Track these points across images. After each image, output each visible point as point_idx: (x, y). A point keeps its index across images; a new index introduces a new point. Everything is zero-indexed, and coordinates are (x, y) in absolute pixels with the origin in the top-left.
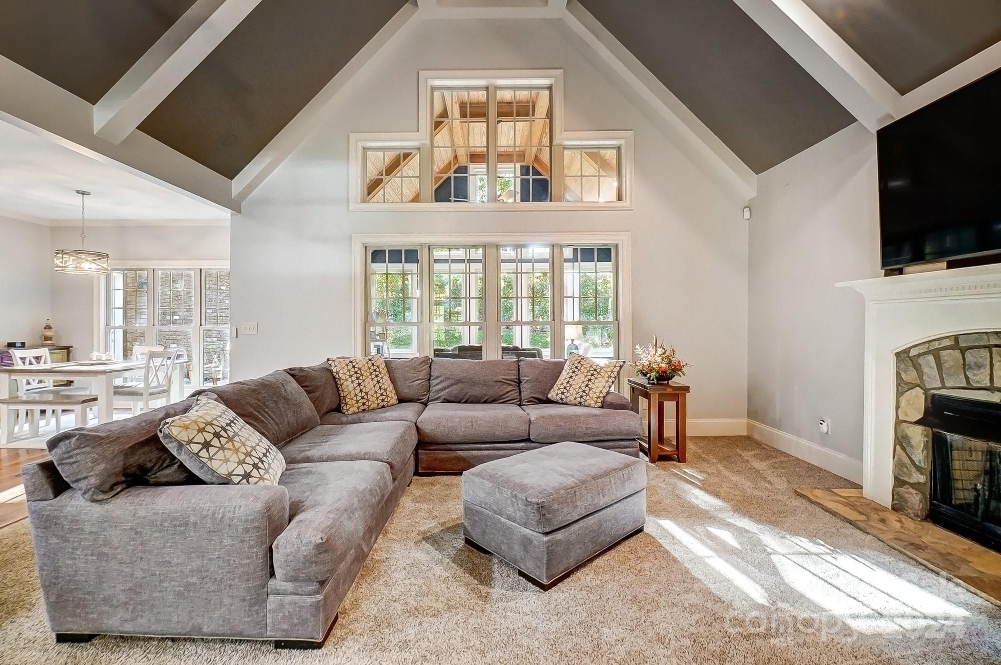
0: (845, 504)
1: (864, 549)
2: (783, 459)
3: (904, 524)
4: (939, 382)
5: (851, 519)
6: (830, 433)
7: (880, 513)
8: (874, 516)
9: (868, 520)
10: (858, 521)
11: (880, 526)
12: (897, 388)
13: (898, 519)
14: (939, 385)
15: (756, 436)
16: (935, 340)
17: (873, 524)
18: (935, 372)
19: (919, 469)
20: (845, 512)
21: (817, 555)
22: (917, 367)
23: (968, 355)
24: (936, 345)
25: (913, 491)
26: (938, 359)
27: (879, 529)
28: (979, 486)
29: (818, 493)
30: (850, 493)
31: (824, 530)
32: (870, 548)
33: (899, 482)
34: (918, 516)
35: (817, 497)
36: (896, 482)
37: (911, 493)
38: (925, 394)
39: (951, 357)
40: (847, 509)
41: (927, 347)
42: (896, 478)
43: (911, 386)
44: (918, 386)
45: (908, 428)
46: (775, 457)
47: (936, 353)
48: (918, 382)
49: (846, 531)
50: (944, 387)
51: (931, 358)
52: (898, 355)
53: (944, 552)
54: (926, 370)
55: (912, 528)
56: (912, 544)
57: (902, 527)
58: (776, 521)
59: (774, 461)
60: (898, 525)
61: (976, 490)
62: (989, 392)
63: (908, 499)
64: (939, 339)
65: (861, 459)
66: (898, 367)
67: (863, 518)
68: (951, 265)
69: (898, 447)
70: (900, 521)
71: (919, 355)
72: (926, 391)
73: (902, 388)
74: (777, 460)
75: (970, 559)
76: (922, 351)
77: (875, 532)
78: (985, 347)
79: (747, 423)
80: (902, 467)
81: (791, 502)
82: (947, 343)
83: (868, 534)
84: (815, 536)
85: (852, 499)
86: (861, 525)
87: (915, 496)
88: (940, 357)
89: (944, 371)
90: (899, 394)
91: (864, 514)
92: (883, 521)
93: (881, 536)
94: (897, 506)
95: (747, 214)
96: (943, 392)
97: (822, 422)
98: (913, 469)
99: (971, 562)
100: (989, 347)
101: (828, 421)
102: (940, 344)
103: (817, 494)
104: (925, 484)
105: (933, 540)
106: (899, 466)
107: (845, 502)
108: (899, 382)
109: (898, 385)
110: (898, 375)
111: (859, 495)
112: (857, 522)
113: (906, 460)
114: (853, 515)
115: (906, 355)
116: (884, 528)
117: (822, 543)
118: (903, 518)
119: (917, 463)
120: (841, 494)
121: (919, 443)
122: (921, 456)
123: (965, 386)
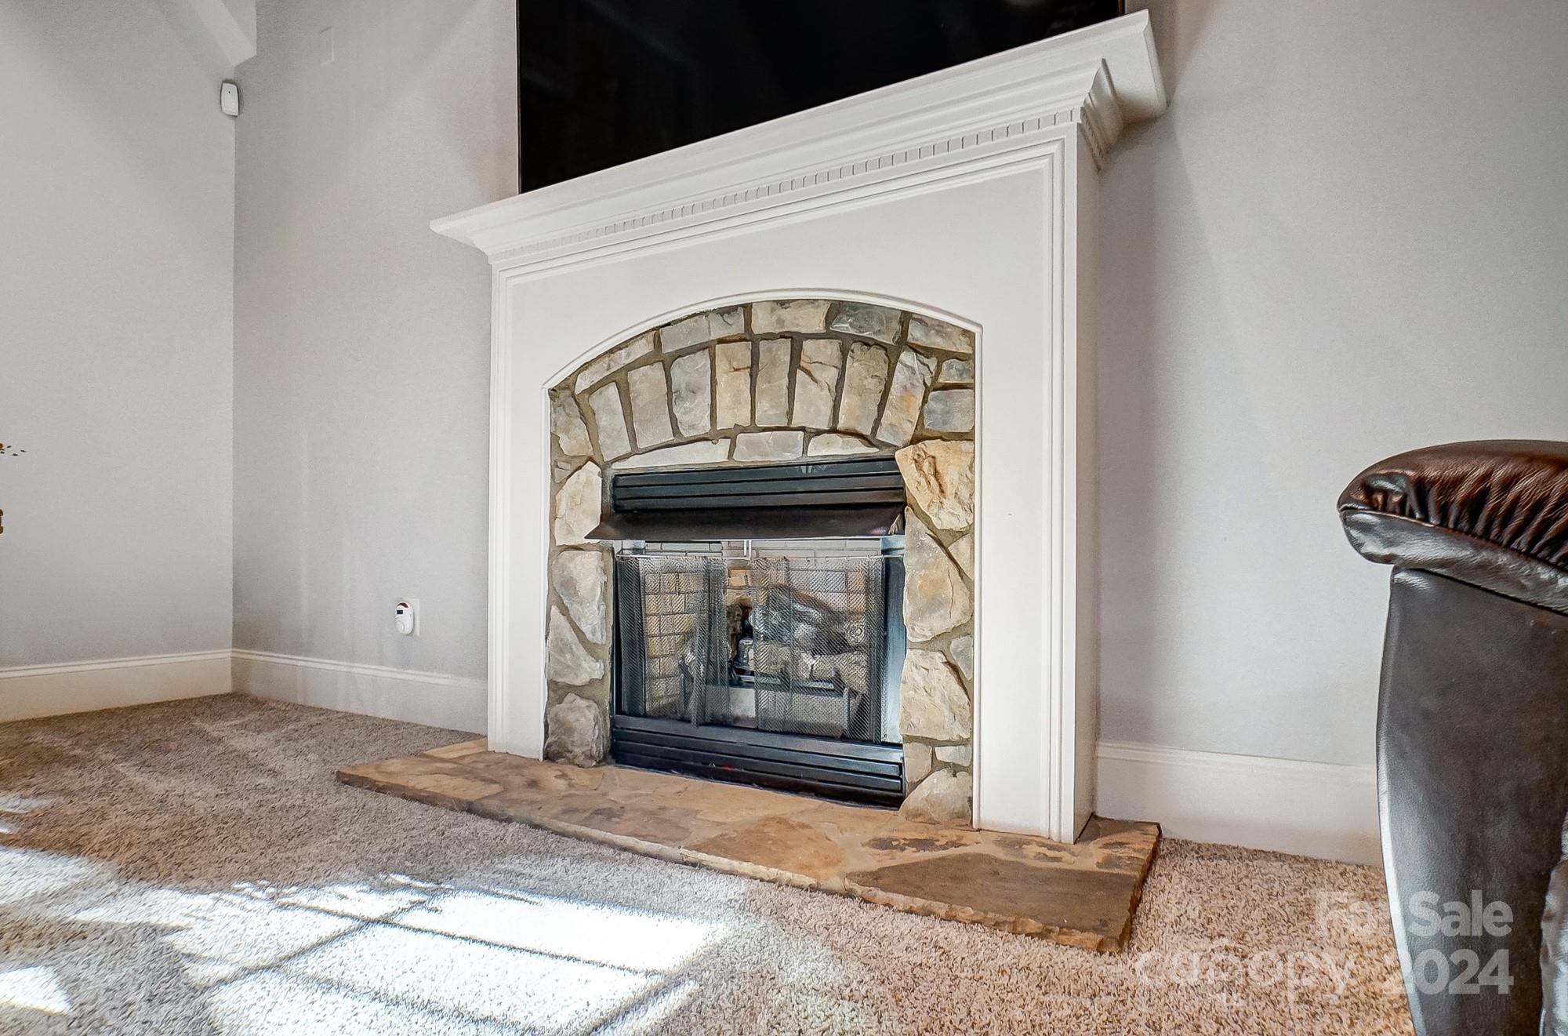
0: (452, 773)
1: (507, 859)
2: (314, 720)
3: (571, 779)
4: (627, 443)
5: (470, 799)
6: (417, 632)
7: (526, 772)
8: (517, 780)
9: (506, 791)
10: (484, 798)
11: (531, 795)
12: (552, 472)
13: (560, 773)
14: (625, 447)
15: (256, 688)
16: (619, 348)
17: (514, 795)
18: (620, 421)
19: (590, 648)
20: (455, 788)
21: (386, 921)
22: (587, 418)
23: (676, 372)
24: (623, 358)
25: (582, 703)
26: (624, 391)
27: (532, 803)
28: (690, 657)
29: (395, 765)
30: (462, 749)
31: (408, 847)
32: (520, 851)
33: (558, 691)
34: (591, 757)
35: (390, 774)
36: (552, 694)
37: (579, 708)
38: (603, 475)
39: (647, 382)
40: (459, 781)
41: (605, 365)
42: (552, 685)
43: (577, 464)
44: (591, 459)
45: (572, 559)
46: (298, 720)
47: (620, 380)
48: (590, 452)
49: (461, 830)
50: (635, 451)
51: (613, 388)
52: (553, 393)
53: (651, 807)
54: (603, 420)
55: (587, 783)
56: (597, 812)
57: (570, 785)
58: (274, 864)
59: (291, 727)
60: (561, 784)
61: (683, 667)
62: (710, 443)
63: (576, 724)
64: (625, 344)
65: (485, 676)
66: (554, 423)
67: (495, 788)
69: (554, 609)
70: (564, 776)
71: (591, 391)
72: (604, 467)
73: (562, 466)
74: (301, 724)
75: (695, 806)
76: (597, 378)
77: (522, 811)
78: (703, 347)
79: (234, 660)
80: (562, 652)
81: (325, 803)
82: (638, 351)
83: (509, 820)
84: (384, 870)
85: (467, 760)
86: (493, 805)
87: (586, 711)
88: (628, 384)
89: (636, 416)
90: (557, 485)
91: (495, 782)
92: (533, 784)
93: (537, 818)
94: (554, 748)
95: (230, 103)
96: (635, 464)
97: (401, 608)
98: (580, 651)
99: (698, 812)
100: (707, 347)
101: (414, 604)
102: (628, 355)
103: (392, 769)
104: (602, 680)
105: (628, 793)
106: (557, 649)
107: (454, 769)
108: (556, 457)
109: (555, 465)
110: (555, 439)
111: (482, 750)
112: (485, 802)
113: (570, 636)
114: (472, 791)
115: (568, 392)
116: (538, 797)
117: (402, 879)
118: (569, 770)
119: (589, 636)
120: (445, 756)
121: (593, 589)
122: (595, 619)
123: (672, 439)
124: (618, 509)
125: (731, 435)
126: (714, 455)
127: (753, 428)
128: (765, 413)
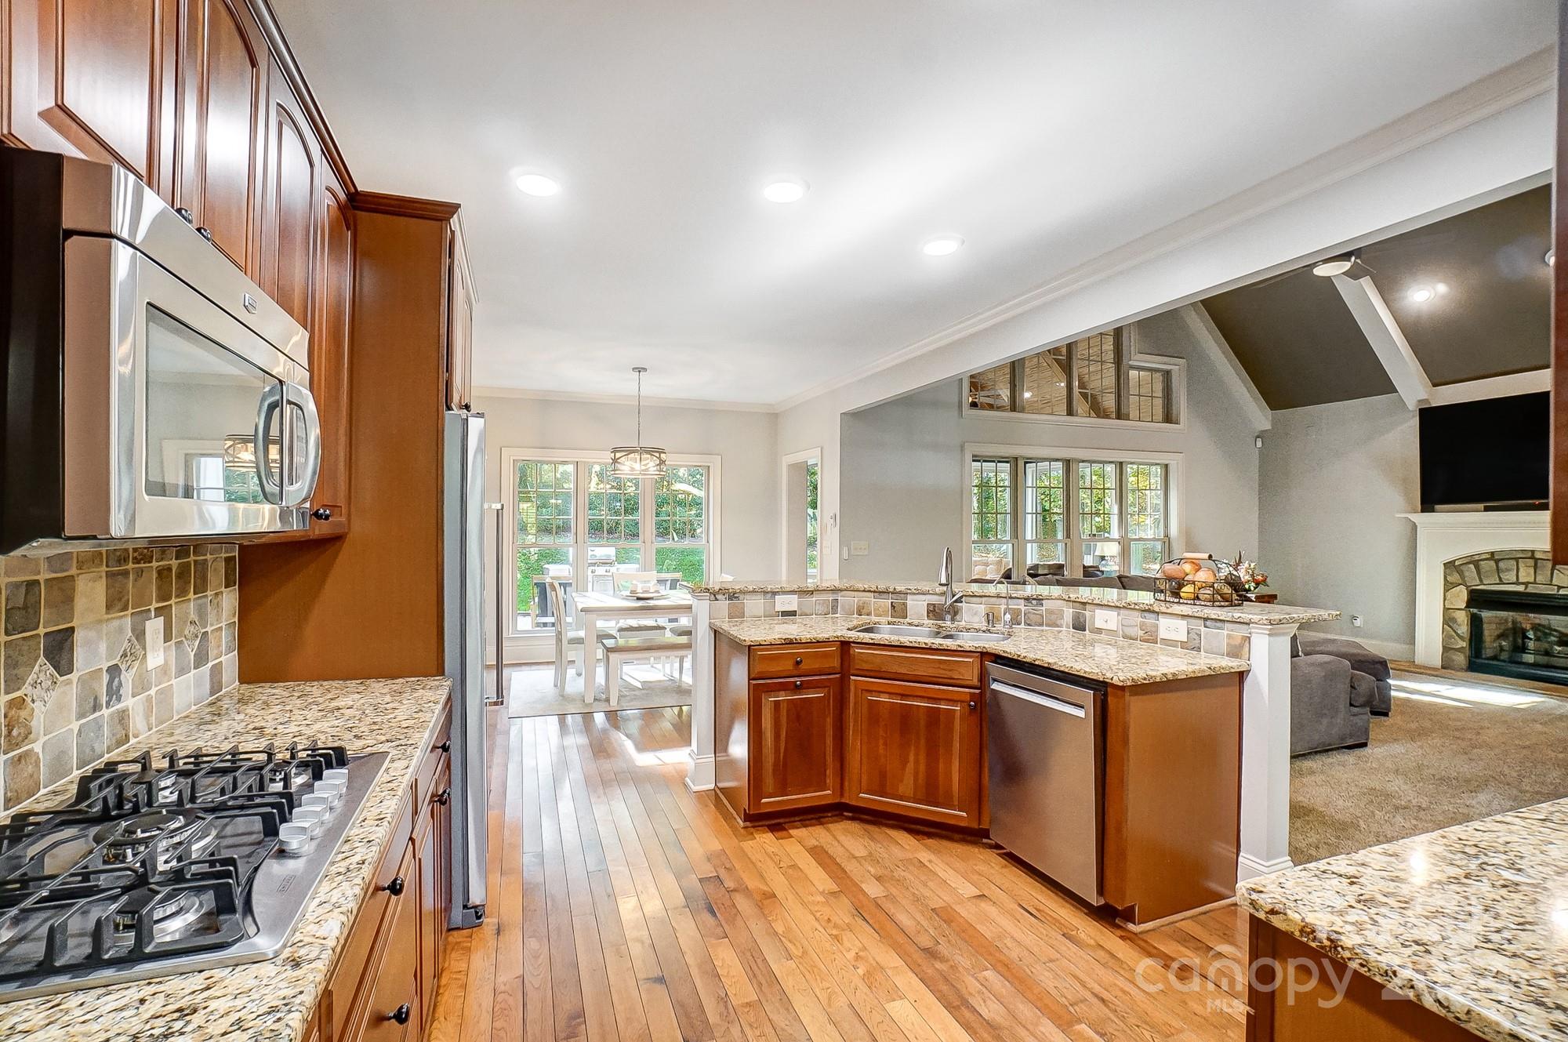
4: (1478, 581)
12: (1445, 586)
14: (1478, 583)
16: (1475, 555)
18: (1475, 575)
19: (1461, 638)
22: (1460, 572)
23: (1501, 563)
24: (1477, 558)
25: (1457, 653)
26: (1477, 568)
33: (1447, 649)
34: (1462, 668)
36: (1445, 649)
37: (1455, 655)
38: (1468, 589)
39: (1488, 565)
41: (1469, 559)
42: (1445, 646)
43: (1456, 584)
44: (1461, 584)
45: (1454, 612)
47: (1476, 564)
48: (1462, 582)
50: (1482, 584)
51: (1472, 566)
52: (1446, 564)
54: (1468, 573)
62: (1515, 585)
63: (1455, 659)
64: (1478, 554)
65: (1414, 645)
66: (1446, 572)
68: (1487, 509)
69: (1446, 625)
71: (1463, 564)
72: (1467, 587)
73: (1450, 586)
76: (1465, 562)
78: (1513, 559)
80: (1449, 638)
82: (1484, 557)
87: (1458, 656)
88: (1479, 565)
89: (1482, 574)
90: (1446, 590)
94: (1445, 665)
96: (1482, 587)
97: (1355, 618)
98: (1457, 639)
100: (1515, 559)
102: (1479, 557)
104: (1465, 647)
106: (1447, 637)
108: (1446, 582)
109: (1445, 584)
110: (1445, 577)
113: (1452, 634)
115: (1452, 564)
119: (1460, 634)
121: (1463, 621)
122: (1464, 629)
123: (1498, 582)
124: (1472, 600)
125: (1526, 584)
126: (1521, 588)
127: (1535, 583)
128: (1539, 579)
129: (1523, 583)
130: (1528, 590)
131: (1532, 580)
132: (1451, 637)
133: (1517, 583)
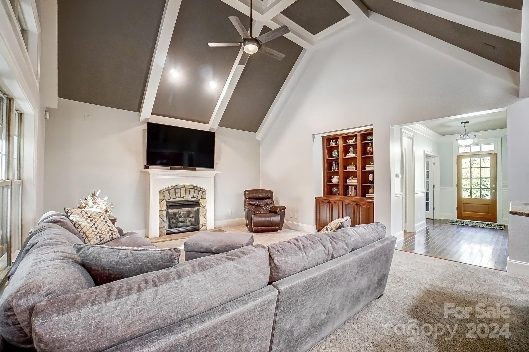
14: (169, 198)
18: (168, 195)
22: (163, 195)
23: (176, 190)
24: (169, 188)
26: (169, 192)
34: (165, 235)
38: (166, 202)
39: (172, 191)
41: (167, 189)
42: (159, 227)
43: (162, 200)
44: (164, 199)
45: (162, 211)
51: (167, 192)
52: (159, 192)
54: (165, 195)
63: (163, 231)
66: (159, 195)
68: (171, 169)
69: (160, 218)
71: (164, 192)
72: (166, 200)
73: (161, 201)
76: (165, 190)
78: (179, 188)
82: (171, 188)
89: (170, 195)
90: (159, 203)
94: (160, 235)
95: (47, 116)
96: (170, 200)
104: (166, 226)
110: (159, 197)
115: (161, 192)
119: (164, 221)
121: (165, 215)
123: (175, 198)
124: (168, 206)
125: (183, 197)
126: (181, 199)
128: (187, 195)
129: (182, 197)
130: (184, 200)
131: (184, 196)
132: (162, 222)
133: (181, 197)
